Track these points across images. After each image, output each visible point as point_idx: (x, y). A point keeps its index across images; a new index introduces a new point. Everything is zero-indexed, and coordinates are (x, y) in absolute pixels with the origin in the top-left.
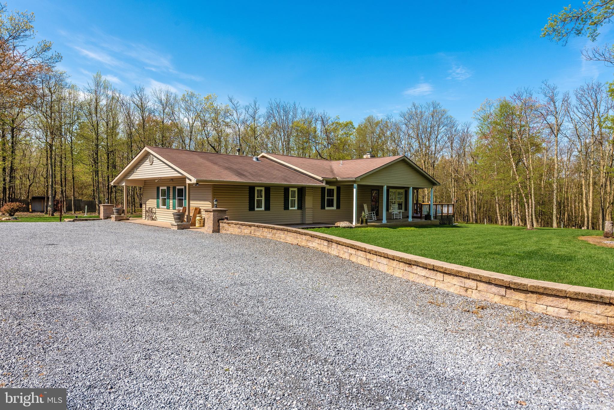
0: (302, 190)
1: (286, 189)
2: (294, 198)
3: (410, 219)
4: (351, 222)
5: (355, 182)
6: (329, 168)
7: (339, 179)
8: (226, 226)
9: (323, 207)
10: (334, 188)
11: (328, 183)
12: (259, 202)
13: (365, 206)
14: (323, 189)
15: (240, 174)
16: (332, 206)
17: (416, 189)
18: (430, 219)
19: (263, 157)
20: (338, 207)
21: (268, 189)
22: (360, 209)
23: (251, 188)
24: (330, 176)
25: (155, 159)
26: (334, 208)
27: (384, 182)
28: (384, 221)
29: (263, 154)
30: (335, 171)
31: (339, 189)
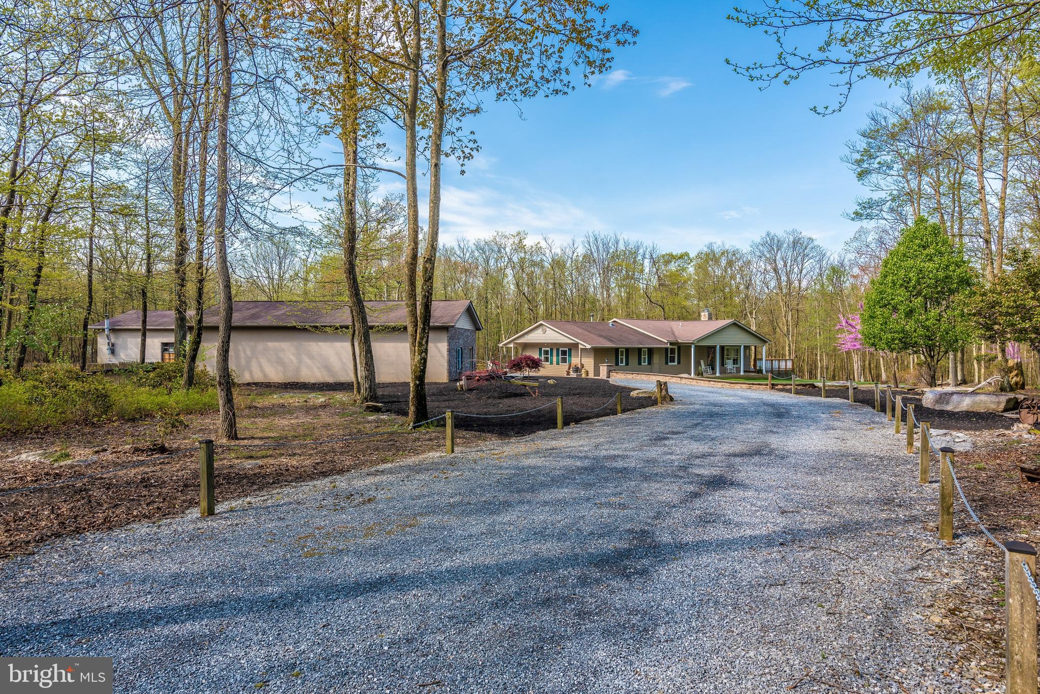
0: (651, 351)
1: (640, 350)
2: (645, 357)
3: (742, 373)
4: (690, 375)
5: (692, 343)
6: (670, 330)
7: (680, 341)
8: (615, 374)
9: (667, 363)
10: (676, 347)
11: (671, 344)
12: (622, 359)
13: (702, 362)
14: (666, 349)
15: (611, 341)
16: (674, 362)
17: (747, 348)
18: (762, 373)
19: (615, 321)
20: (679, 363)
21: (627, 350)
22: (697, 364)
23: (617, 350)
24: (672, 340)
25: (547, 329)
26: (676, 363)
27: (717, 342)
28: (718, 374)
29: (615, 319)
30: (676, 333)
31: (679, 348)
